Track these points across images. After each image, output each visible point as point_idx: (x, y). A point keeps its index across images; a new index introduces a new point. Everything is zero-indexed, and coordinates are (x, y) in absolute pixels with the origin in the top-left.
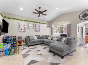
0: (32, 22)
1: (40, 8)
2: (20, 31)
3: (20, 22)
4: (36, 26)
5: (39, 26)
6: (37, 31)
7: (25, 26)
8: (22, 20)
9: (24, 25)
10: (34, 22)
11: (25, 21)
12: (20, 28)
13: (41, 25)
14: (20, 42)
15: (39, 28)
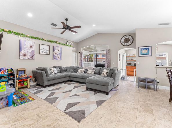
0: (46, 40)
1: (67, 20)
2: (22, 57)
3: (23, 39)
4: (54, 50)
5: (59, 49)
6: (56, 59)
7: (33, 49)
8: (28, 37)
9: (31, 47)
10: (51, 42)
11: (33, 38)
12: (23, 52)
13: (64, 47)
14: (22, 81)
15: (59, 52)
